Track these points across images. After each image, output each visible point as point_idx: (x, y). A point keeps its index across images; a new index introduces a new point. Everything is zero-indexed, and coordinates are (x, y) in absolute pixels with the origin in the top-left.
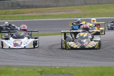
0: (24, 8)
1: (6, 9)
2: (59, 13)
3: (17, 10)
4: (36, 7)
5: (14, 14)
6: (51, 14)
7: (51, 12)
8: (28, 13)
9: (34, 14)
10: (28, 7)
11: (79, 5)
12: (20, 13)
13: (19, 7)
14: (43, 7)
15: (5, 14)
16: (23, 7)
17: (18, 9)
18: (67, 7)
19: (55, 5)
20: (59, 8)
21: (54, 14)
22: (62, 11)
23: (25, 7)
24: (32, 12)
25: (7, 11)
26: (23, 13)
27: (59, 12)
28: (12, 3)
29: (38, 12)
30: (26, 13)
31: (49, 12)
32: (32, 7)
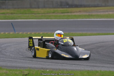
0: (73, 7)
1: (55, 8)
2: (107, 13)
3: (65, 9)
4: (85, 6)
5: (62, 13)
6: (99, 14)
7: (99, 12)
8: (77, 12)
10: (76, 6)
12: (68, 12)
13: (68, 6)
15: (54, 13)
16: (71, 6)
17: (67, 8)
19: (104, 4)
20: (108, 8)
21: (102, 13)
22: (110, 11)
23: (74, 7)
24: (80, 11)
25: (55, 9)
26: (71, 12)
27: (107, 11)
28: (61, 2)
29: (86, 11)
30: (74, 12)
31: (97, 12)
32: (81, 6)
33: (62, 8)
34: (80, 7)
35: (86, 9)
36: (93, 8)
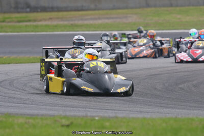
0: (37, 12)
1: (5, 12)
2: (100, 21)
3: (24, 15)
4: (59, 9)
5: (19, 22)
6: (86, 22)
7: (86, 20)
8: (45, 20)
9: (55, 23)
10: (44, 9)
11: (136, 8)
12: (29, 21)
13: (28, 10)
14: (71, 10)
15: (4, 21)
16: (35, 9)
17: (27, 12)
18: (114, 11)
19: (92, 6)
20: (100, 12)
21: (91, 22)
23: (39, 10)
24: (51, 19)
25: (7, 15)
26: (35, 21)
27: (99, 19)
28: (17, 3)
29: (62, 19)
30: (40, 20)
31: (82, 20)
32: (52, 9)
33: (19, 12)
34: (50, 11)
35: (61, 14)
36: (73, 13)
